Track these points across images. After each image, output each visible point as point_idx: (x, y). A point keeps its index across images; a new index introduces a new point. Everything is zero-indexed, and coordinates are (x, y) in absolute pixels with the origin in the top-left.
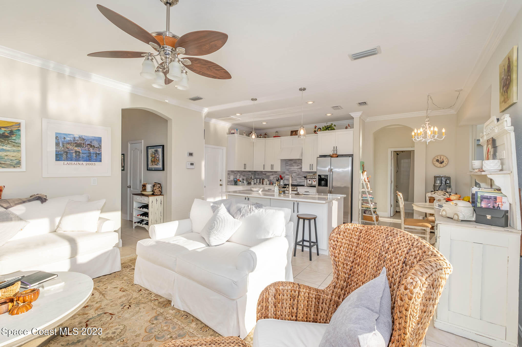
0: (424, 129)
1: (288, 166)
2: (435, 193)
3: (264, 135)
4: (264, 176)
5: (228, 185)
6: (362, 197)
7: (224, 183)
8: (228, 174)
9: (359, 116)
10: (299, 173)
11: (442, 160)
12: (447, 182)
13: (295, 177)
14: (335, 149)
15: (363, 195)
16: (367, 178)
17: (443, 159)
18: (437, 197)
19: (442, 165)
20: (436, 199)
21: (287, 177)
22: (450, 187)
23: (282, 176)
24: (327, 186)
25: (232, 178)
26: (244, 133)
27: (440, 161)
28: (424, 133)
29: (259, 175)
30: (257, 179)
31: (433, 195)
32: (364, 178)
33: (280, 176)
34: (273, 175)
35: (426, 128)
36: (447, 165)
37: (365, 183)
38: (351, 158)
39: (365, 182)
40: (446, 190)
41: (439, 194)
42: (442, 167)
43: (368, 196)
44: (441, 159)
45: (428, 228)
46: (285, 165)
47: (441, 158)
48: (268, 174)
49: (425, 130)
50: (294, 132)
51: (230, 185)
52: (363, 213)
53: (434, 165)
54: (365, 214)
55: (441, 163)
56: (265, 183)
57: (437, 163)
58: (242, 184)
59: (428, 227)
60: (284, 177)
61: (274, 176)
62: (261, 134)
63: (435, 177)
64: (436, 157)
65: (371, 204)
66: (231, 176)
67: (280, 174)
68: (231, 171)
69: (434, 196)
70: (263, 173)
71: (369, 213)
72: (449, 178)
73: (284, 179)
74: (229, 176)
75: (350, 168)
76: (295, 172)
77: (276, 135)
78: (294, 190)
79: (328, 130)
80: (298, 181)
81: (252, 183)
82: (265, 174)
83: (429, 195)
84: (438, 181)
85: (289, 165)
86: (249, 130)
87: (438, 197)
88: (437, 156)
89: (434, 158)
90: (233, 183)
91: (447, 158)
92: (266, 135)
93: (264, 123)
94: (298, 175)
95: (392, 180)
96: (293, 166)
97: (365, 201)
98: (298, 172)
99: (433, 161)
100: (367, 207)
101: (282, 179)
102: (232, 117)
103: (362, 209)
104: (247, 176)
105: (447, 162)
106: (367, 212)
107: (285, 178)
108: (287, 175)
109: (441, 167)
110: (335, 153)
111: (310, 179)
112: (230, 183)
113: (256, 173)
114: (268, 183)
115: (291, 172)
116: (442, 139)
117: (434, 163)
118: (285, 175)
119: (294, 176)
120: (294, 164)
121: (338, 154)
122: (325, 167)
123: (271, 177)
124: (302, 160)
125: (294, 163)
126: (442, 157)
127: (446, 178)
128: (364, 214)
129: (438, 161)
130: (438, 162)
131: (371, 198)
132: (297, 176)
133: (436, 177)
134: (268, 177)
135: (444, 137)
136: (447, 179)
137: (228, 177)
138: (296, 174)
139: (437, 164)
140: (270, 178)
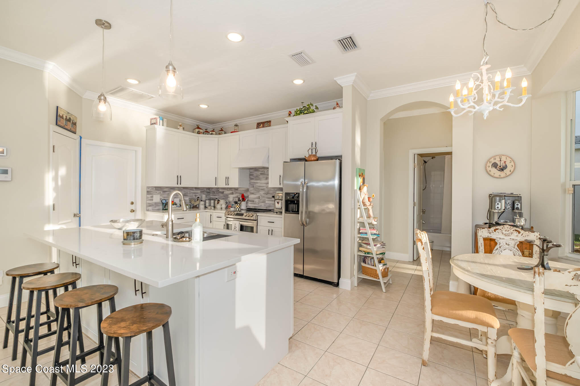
0: (478, 83)
1: (253, 179)
2: (497, 231)
3: (220, 131)
4: (221, 195)
5: (148, 210)
6: (359, 233)
7: (139, 206)
8: (148, 192)
9: (352, 83)
10: (268, 191)
11: (504, 164)
12: (516, 206)
13: (264, 197)
14: (314, 146)
15: (361, 228)
16: (369, 198)
17: (505, 162)
18: (500, 238)
19: (502, 174)
20: (498, 244)
21: (251, 197)
22: (521, 215)
23: (245, 195)
24: (299, 214)
25: (157, 198)
26: (180, 126)
27: (499, 165)
28: (477, 93)
29: (214, 193)
30: (210, 200)
31: (492, 234)
32: (362, 198)
33: (243, 196)
34: (233, 194)
35: (482, 82)
36: (512, 173)
37: (363, 207)
38: (338, 161)
39: (364, 205)
40: (514, 221)
41: (504, 232)
42: (504, 177)
43: (369, 231)
44: (502, 162)
45: (490, 329)
46: (249, 177)
47: (500, 160)
48: (226, 192)
49: (480, 85)
50: (262, 125)
51: (154, 210)
52: (362, 260)
53: (489, 174)
54: (365, 263)
55: (502, 169)
56: (218, 206)
57: (494, 168)
58: (178, 208)
59: (493, 327)
60: (248, 196)
61: (235, 195)
62: (214, 129)
63: (492, 198)
64: (491, 158)
65: (375, 245)
66: (154, 195)
67: (243, 192)
68: (155, 187)
69: (494, 236)
70: (220, 190)
71: (371, 262)
72: (519, 198)
73: (248, 200)
74: (149, 196)
75: (336, 182)
76: (262, 189)
77: (235, 130)
78: (252, 218)
79: (304, 114)
80: (266, 204)
81: (202, 206)
82: (223, 193)
83: (484, 233)
84: (498, 204)
85: (255, 177)
86: (195, 123)
87: (503, 239)
88: (494, 157)
89: (489, 161)
90: (161, 207)
91: (512, 160)
92: (222, 130)
93: (204, 106)
94: (267, 194)
95: (415, 201)
96: (259, 179)
97: (364, 241)
98: (266, 189)
99: (486, 167)
100: (368, 251)
101: (244, 199)
102: (134, 90)
103: (358, 255)
104: (190, 196)
105: (513, 167)
106: (368, 260)
107: (250, 199)
108: (253, 193)
109: (501, 178)
110: (314, 153)
111: (278, 201)
112: (154, 207)
113: (211, 192)
114: (224, 206)
115: (258, 190)
116: (521, 105)
117: (488, 169)
118: (248, 193)
119: (261, 196)
120: (261, 176)
121: (318, 155)
122: (297, 180)
123: (230, 197)
124: (268, 168)
125: (261, 173)
126: (504, 159)
127: (513, 199)
128: (363, 264)
129: (495, 165)
130: (496, 168)
131: (375, 234)
132: (266, 196)
133: (493, 196)
134: (226, 197)
135: (526, 98)
136: (516, 200)
137: (147, 198)
138: (264, 192)
139: (494, 171)
140: (229, 199)
